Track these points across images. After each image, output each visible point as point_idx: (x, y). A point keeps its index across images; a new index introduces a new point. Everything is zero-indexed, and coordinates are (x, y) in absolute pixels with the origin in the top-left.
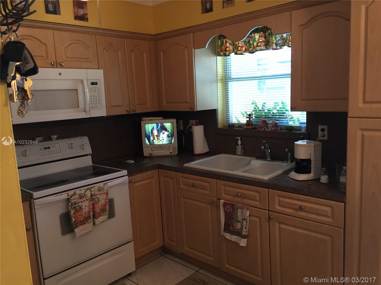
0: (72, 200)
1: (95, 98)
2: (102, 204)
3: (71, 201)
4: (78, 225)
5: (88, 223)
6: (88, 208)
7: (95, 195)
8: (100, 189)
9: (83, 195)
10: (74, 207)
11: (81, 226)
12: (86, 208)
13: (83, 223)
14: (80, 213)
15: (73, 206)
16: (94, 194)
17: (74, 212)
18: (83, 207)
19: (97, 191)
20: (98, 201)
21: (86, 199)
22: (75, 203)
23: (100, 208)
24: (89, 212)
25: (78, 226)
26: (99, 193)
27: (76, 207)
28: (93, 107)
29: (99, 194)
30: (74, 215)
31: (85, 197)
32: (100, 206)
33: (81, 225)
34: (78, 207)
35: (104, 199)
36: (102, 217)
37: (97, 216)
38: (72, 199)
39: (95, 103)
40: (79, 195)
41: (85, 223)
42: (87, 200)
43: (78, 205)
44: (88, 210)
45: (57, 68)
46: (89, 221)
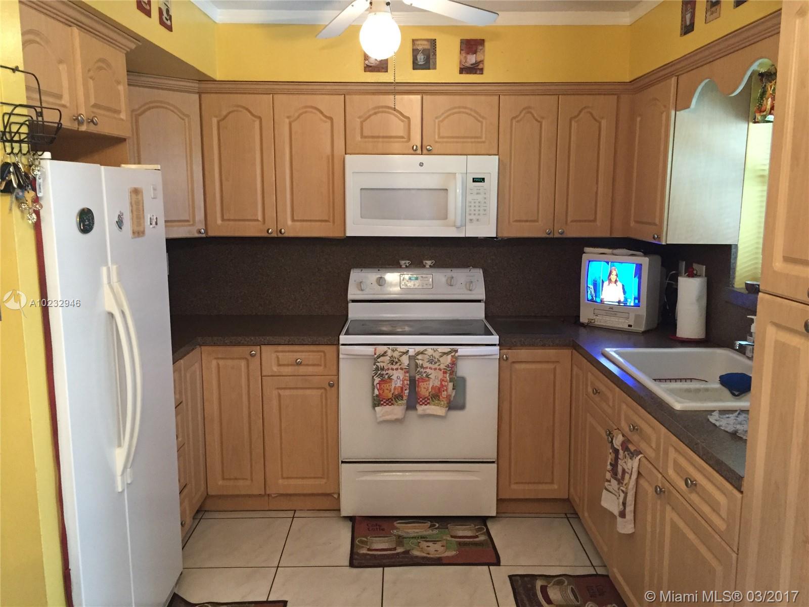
0: (378, 362)
1: (477, 204)
2: (433, 386)
3: (377, 364)
4: (382, 402)
5: (398, 405)
6: (401, 382)
7: (422, 367)
8: (433, 360)
9: (397, 360)
10: (380, 374)
11: (388, 406)
12: (399, 381)
13: (390, 402)
14: (388, 385)
15: (379, 372)
16: (422, 364)
17: (380, 381)
18: (394, 377)
19: (427, 362)
20: (427, 379)
21: (400, 366)
22: (383, 369)
23: (430, 390)
24: (402, 388)
25: (382, 404)
26: (430, 365)
27: (383, 374)
28: (471, 220)
29: (431, 368)
30: (378, 385)
31: (398, 364)
32: (430, 388)
33: (387, 404)
34: (387, 376)
35: (440, 379)
36: (430, 406)
37: (421, 401)
38: (379, 360)
39: (477, 212)
40: (391, 357)
41: (393, 404)
42: (402, 369)
43: (387, 372)
44: (401, 386)
45: (422, 154)
46: (400, 402)
